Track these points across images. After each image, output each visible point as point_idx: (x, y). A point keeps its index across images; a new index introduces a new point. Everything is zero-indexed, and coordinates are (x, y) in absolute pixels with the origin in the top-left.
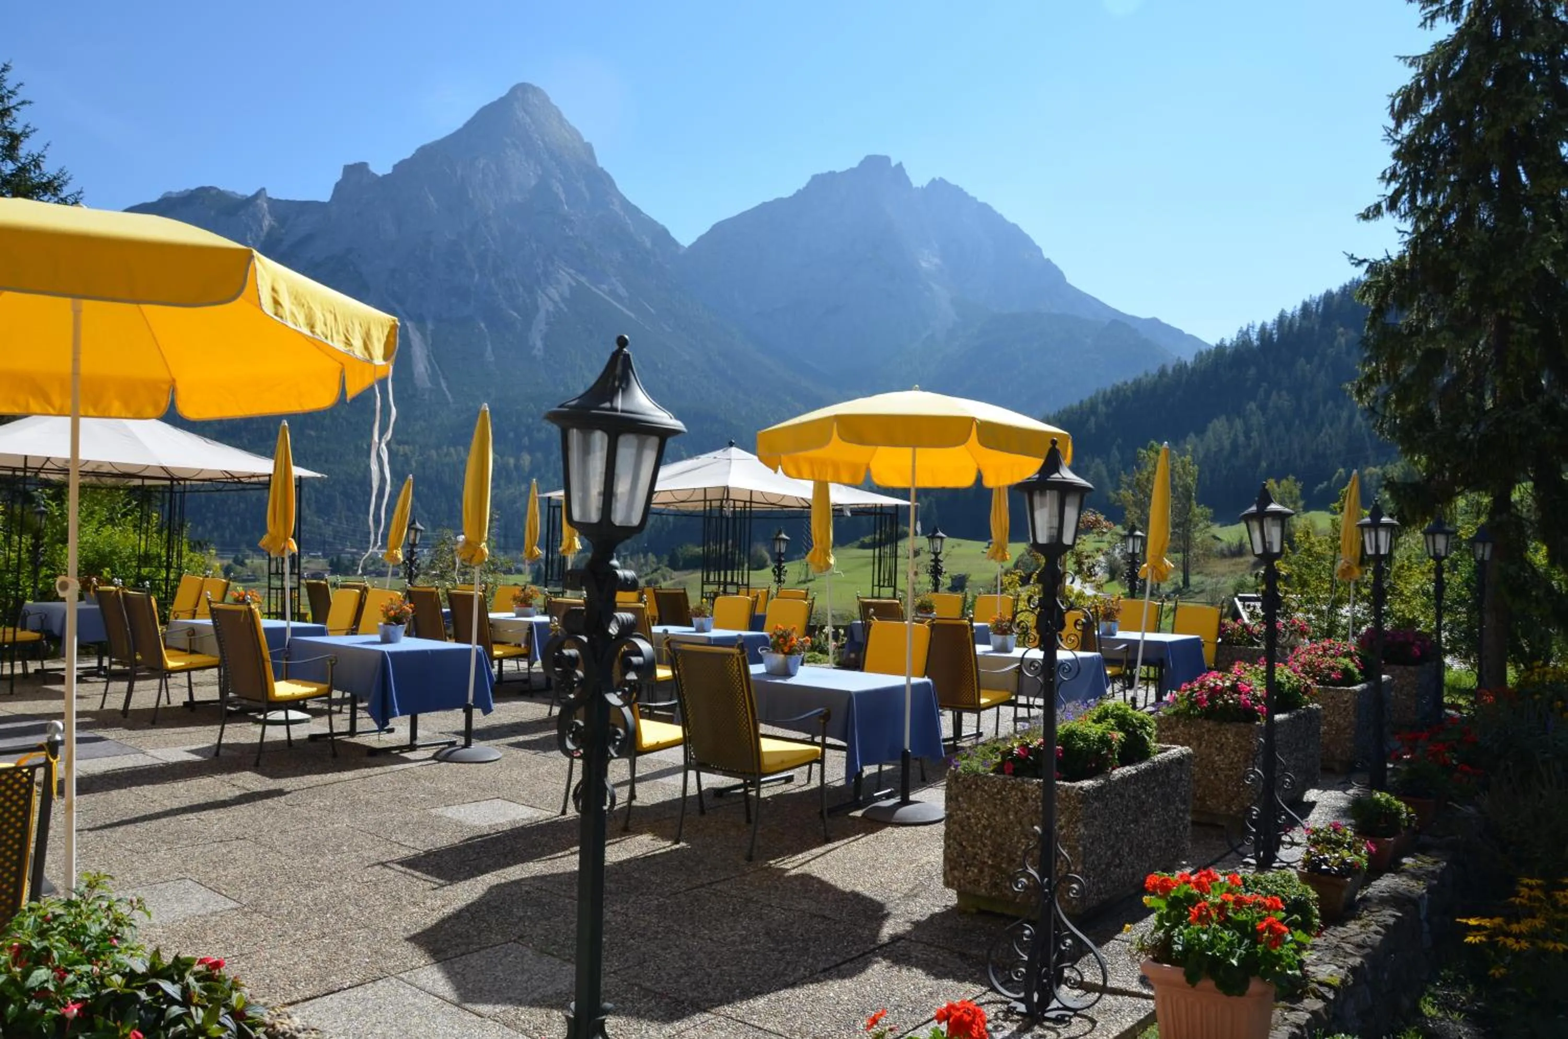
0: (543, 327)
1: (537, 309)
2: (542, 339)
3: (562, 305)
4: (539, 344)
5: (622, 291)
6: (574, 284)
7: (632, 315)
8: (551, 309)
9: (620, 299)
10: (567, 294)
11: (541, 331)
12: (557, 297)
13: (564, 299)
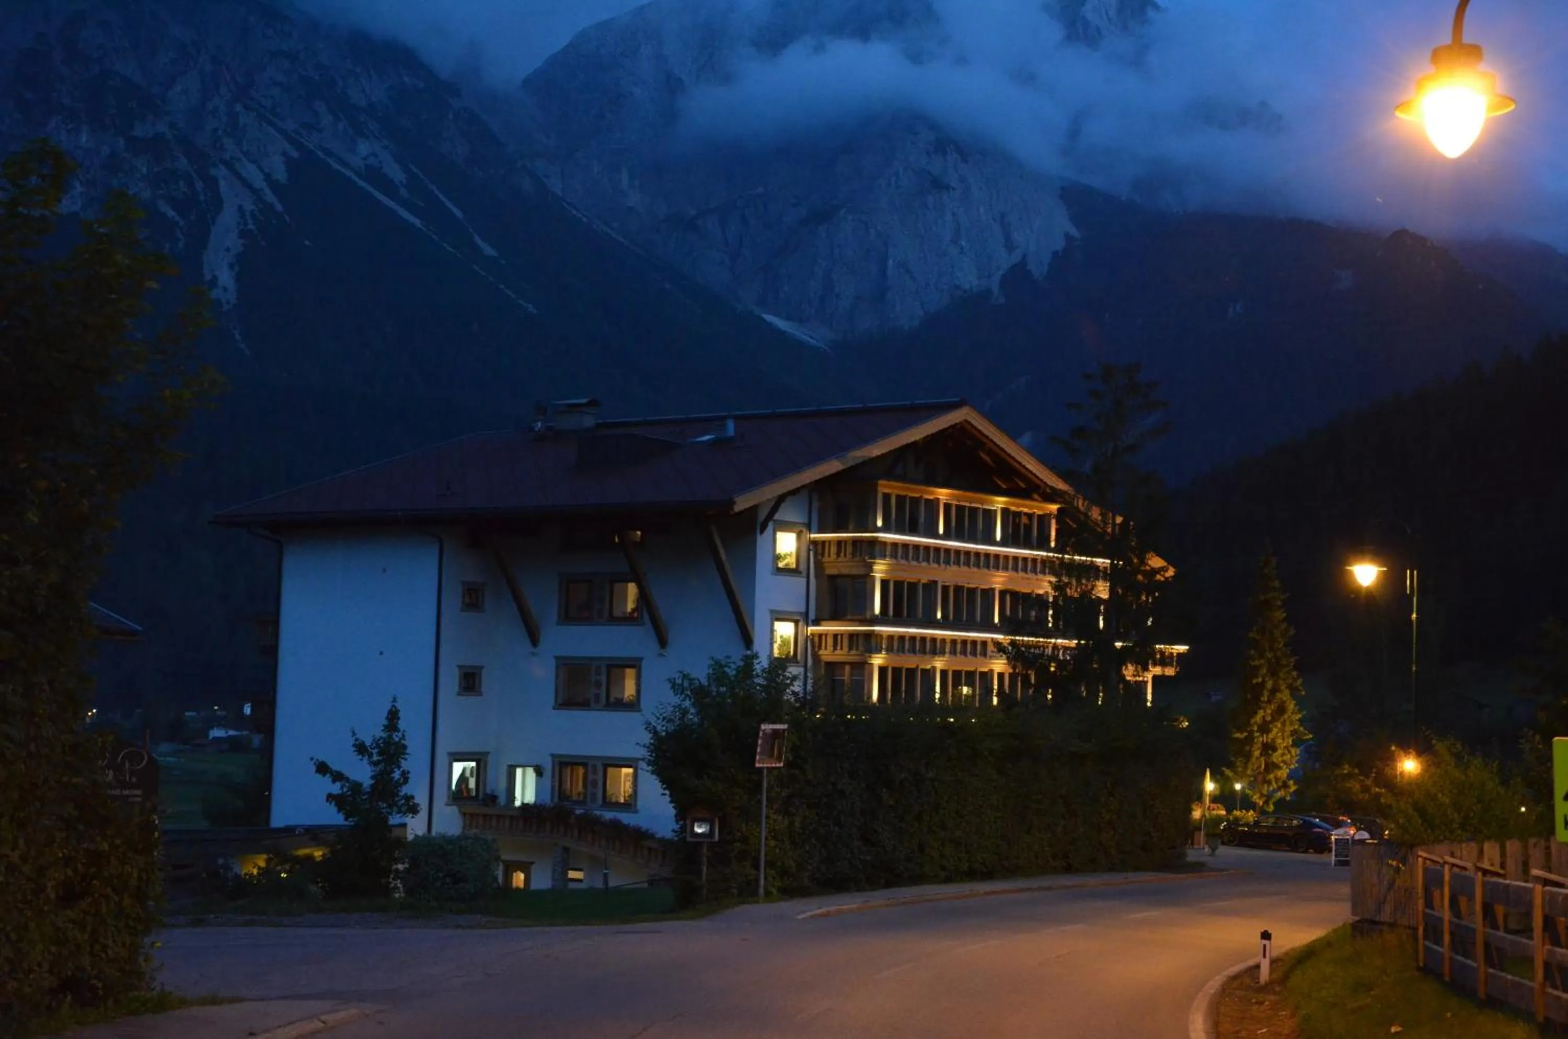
0: (234, 242)
1: (218, 203)
2: (231, 266)
3: (270, 197)
4: (226, 278)
5: (396, 173)
6: (295, 154)
7: (417, 222)
8: (249, 206)
9: (387, 186)
10: (281, 175)
11: (228, 250)
12: (259, 182)
13: (274, 186)
